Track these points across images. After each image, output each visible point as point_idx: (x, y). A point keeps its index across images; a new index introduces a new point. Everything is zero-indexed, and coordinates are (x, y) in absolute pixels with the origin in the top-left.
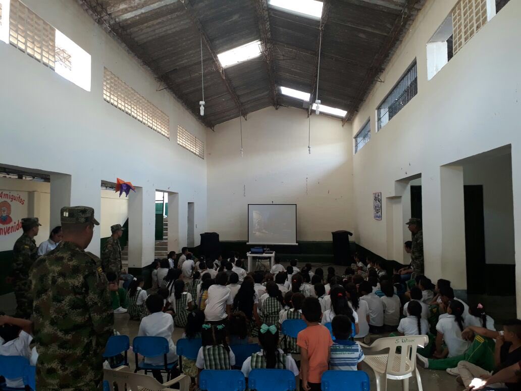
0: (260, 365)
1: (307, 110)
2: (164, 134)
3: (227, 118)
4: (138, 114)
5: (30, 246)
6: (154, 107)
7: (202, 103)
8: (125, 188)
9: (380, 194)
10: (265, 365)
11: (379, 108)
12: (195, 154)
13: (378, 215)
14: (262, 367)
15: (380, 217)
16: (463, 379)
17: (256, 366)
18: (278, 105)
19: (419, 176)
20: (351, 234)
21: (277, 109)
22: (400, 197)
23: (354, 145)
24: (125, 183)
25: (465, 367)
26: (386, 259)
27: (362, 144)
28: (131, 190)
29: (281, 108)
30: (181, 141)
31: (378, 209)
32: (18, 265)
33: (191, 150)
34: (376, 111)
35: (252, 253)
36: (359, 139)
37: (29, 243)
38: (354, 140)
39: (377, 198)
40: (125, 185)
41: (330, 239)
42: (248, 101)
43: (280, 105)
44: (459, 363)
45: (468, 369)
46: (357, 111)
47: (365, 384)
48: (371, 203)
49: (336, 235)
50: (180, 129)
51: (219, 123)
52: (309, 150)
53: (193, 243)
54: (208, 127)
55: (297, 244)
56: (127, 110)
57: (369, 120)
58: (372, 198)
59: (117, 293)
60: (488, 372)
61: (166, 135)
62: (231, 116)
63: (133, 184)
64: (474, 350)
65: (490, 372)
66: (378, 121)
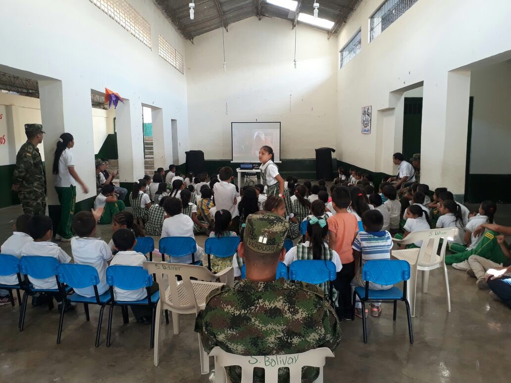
0: (306, 256)
1: (292, 21)
2: (146, 43)
3: (207, 29)
4: (121, 18)
5: (32, 154)
6: (136, 13)
7: (192, 5)
8: (114, 99)
9: (370, 108)
10: (312, 257)
11: (372, 17)
12: (176, 68)
13: (366, 129)
14: (308, 258)
15: (369, 131)
16: (474, 271)
17: (303, 258)
18: (261, 15)
19: (421, 84)
20: (334, 151)
21: (260, 19)
22: (393, 109)
23: (340, 60)
24: (113, 94)
25: (476, 260)
26: (374, 171)
27: (348, 57)
28: (119, 101)
29: (264, 19)
30: (162, 53)
31: (366, 124)
32: (20, 172)
33: (172, 63)
34: (369, 20)
35: (241, 169)
36: (345, 53)
37: (31, 151)
38: (340, 53)
39: (367, 113)
40: (114, 96)
41: (313, 156)
42: (230, 10)
43: (264, 15)
44: (470, 257)
45: (479, 262)
46: (345, 22)
47: (406, 272)
48: (359, 117)
49: (319, 152)
50: (160, 39)
51: (199, 35)
52: (295, 64)
53: (178, 161)
54: (187, 39)
55: (281, 162)
56: (110, 12)
57: (360, 31)
58: (360, 112)
59: (116, 204)
60: (498, 265)
61: (148, 45)
62: (212, 27)
63: (121, 96)
64: (482, 245)
65: (500, 264)
66: (371, 31)
